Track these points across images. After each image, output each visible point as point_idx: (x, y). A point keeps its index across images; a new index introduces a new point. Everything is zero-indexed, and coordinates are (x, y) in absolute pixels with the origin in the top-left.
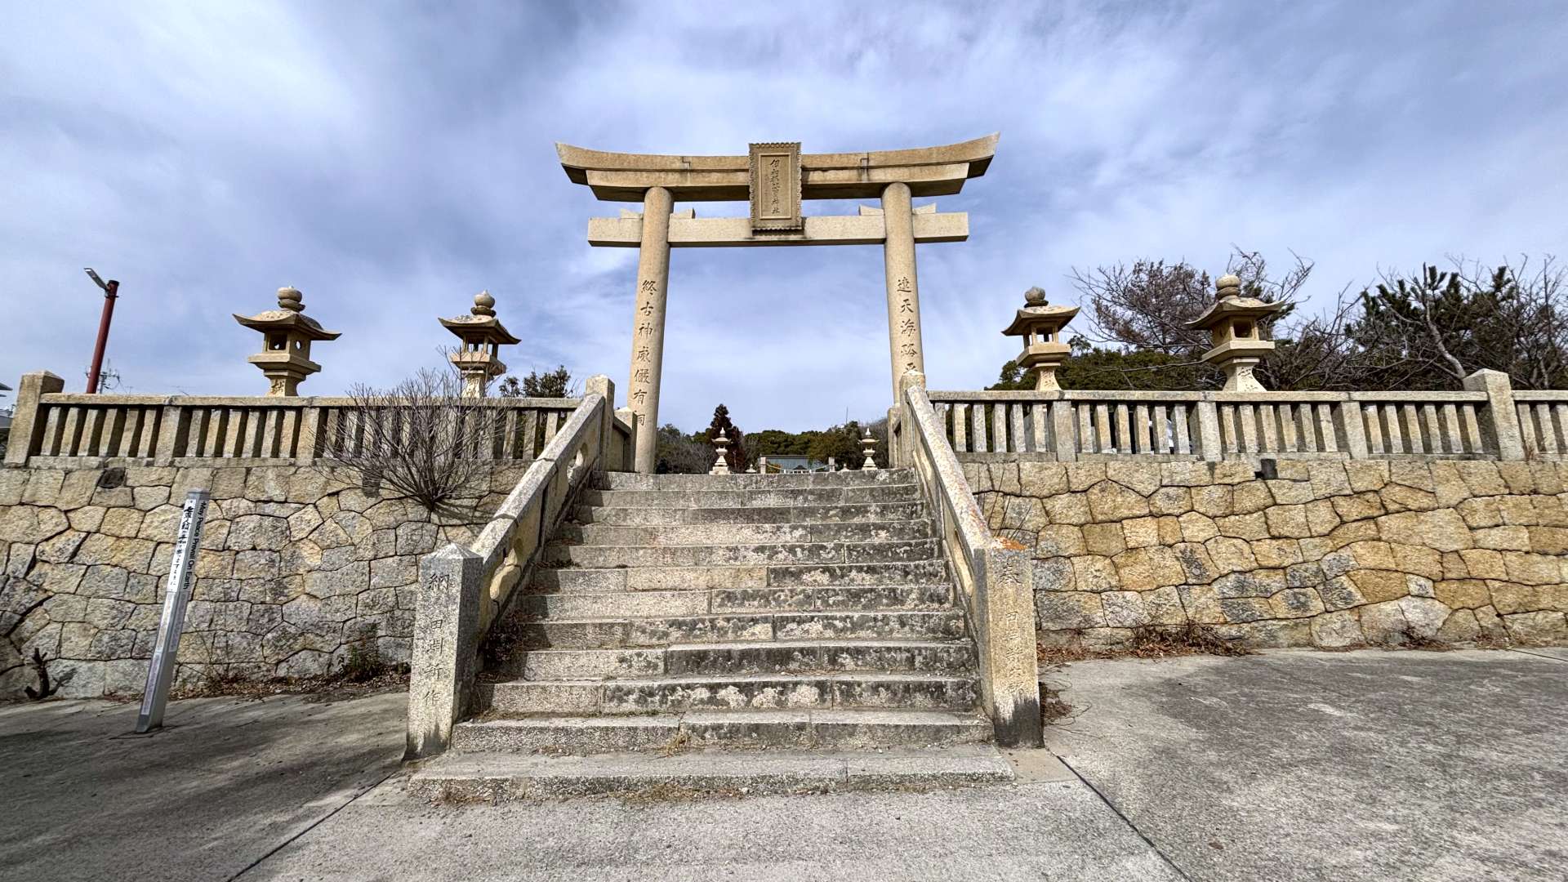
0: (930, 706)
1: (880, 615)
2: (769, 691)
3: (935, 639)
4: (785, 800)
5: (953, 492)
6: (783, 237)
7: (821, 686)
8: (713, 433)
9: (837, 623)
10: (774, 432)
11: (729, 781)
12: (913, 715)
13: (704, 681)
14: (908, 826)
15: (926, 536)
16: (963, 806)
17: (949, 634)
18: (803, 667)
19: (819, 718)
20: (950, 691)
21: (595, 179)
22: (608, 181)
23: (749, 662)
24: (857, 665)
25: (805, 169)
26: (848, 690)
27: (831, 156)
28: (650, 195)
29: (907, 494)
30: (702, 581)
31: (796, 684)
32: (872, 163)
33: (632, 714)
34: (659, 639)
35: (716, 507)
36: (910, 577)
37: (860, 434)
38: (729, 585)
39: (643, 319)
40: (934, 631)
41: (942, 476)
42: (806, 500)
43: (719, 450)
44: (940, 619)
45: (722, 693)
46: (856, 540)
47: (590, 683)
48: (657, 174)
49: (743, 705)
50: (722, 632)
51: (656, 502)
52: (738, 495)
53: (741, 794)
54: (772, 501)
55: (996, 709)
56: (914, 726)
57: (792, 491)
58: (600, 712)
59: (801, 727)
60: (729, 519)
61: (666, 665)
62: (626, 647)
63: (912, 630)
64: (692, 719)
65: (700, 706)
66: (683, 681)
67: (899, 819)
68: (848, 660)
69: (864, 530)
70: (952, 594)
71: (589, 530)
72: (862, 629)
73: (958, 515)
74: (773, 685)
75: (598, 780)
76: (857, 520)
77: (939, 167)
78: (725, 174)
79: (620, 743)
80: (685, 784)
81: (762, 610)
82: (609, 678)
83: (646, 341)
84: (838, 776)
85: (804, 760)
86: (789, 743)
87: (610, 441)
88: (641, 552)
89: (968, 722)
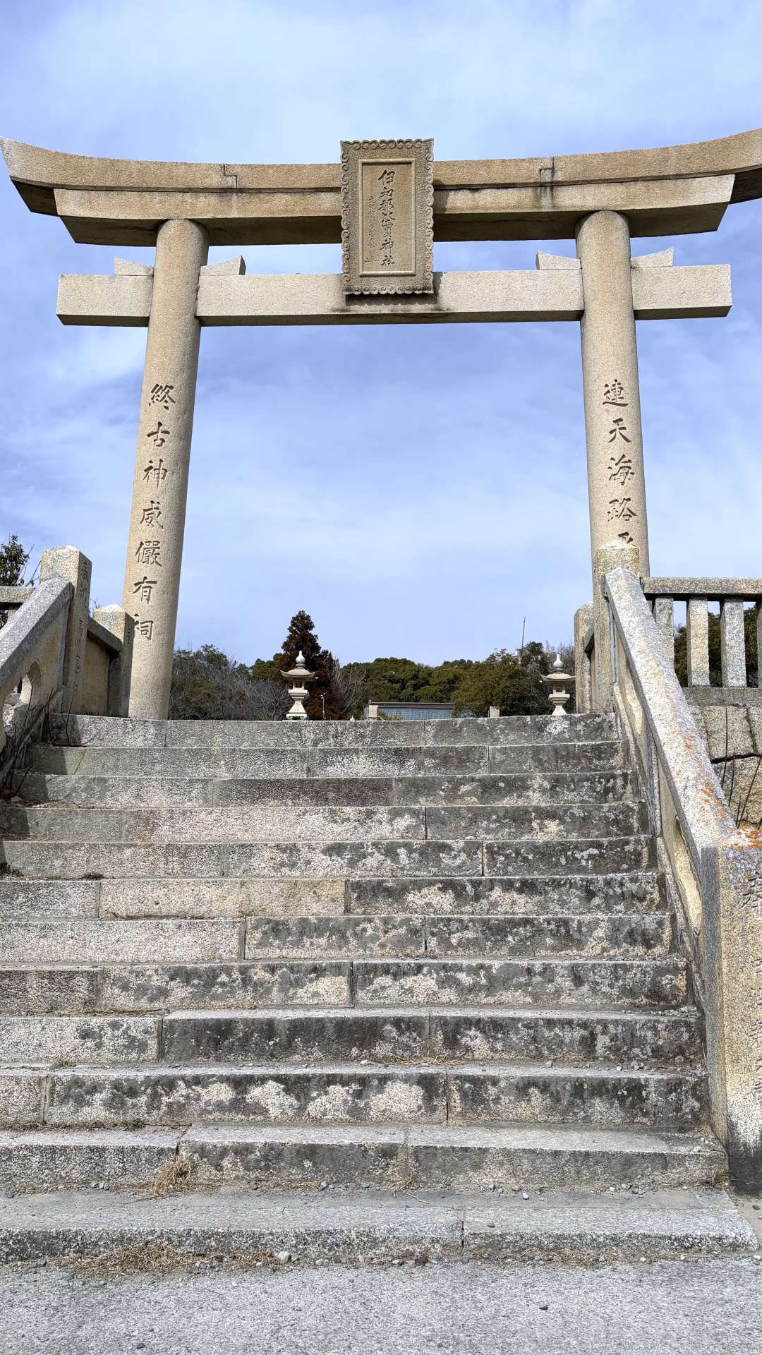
0: (618, 1121)
1: (538, 965)
2: (337, 1091)
3: (635, 1007)
4: (351, 1274)
5: (673, 751)
6: (400, 308)
7: (429, 1085)
8: (286, 661)
9: (462, 976)
10: (394, 661)
11: (256, 1240)
12: (587, 1136)
13: (225, 1071)
14: (560, 1321)
15: (628, 830)
16: (661, 1291)
17: (658, 998)
18: (400, 1052)
19: (420, 1137)
20: (653, 1097)
21: (69, 204)
22: (92, 208)
23: (306, 1042)
24: (493, 1050)
25: (439, 187)
26: (475, 1091)
27: (487, 164)
28: (165, 233)
29: (599, 758)
30: (232, 903)
31: (384, 1080)
32: (559, 176)
33: (98, 1126)
34: (151, 1000)
35: (262, 776)
36: (596, 901)
37: (545, 666)
38: (280, 910)
39: (150, 451)
40: (632, 993)
41: (657, 723)
42: (420, 766)
43: (295, 691)
44: (645, 973)
45: (255, 1093)
46: (504, 836)
47: (28, 1073)
48: (179, 196)
49: (291, 1114)
50: (262, 990)
51: (158, 768)
52: (303, 756)
53: (277, 1262)
54: (362, 768)
55: (731, 1127)
56: (587, 1153)
57: (397, 751)
58: (44, 1123)
59: (388, 1152)
60: (284, 797)
61: (160, 1044)
62: (94, 1014)
63: (594, 991)
64: (202, 1136)
65: (217, 1115)
66: (189, 1072)
67: (545, 1308)
68: (478, 1040)
69: (520, 818)
70: (668, 931)
71: (39, 814)
72: (507, 989)
73: (680, 791)
74: (344, 1081)
75: (30, 1236)
76: (508, 802)
77: (679, 182)
78: (297, 197)
79: (75, 1174)
80: (181, 1244)
81: (333, 953)
82: (62, 1064)
83: (157, 490)
84: (446, 1235)
85: (390, 1207)
86: (367, 1180)
87: (82, 662)
88: (128, 852)
89: (683, 1150)
